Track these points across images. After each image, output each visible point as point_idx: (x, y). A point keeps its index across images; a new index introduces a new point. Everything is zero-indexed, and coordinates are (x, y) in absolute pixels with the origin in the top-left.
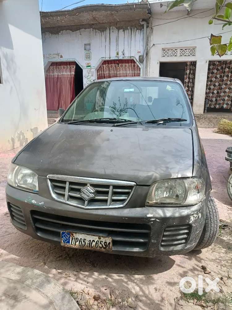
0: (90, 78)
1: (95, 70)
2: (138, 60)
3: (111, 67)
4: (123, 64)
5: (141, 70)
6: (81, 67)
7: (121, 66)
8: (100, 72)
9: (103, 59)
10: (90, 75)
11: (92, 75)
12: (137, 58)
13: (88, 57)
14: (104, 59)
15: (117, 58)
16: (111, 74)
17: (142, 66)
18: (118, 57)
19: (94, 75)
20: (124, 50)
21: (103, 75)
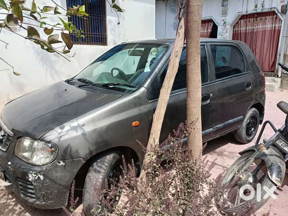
0: (223, 35)
1: (230, 26)
2: (280, 11)
3: (249, 22)
4: (263, 17)
5: (283, 22)
6: (217, 24)
7: (260, 19)
8: (237, 28)
9: (239, 14)
10: (225, 31)
11: (226, 32)
12: (279, 9)
13: (224, 13)
14: (241, 13)
15: (255, 12)
16: (248, 30)
17: (285, 18)
18: (256, 10)
19: (228, 32)
20: (264, 2)
21: (239, 32)
